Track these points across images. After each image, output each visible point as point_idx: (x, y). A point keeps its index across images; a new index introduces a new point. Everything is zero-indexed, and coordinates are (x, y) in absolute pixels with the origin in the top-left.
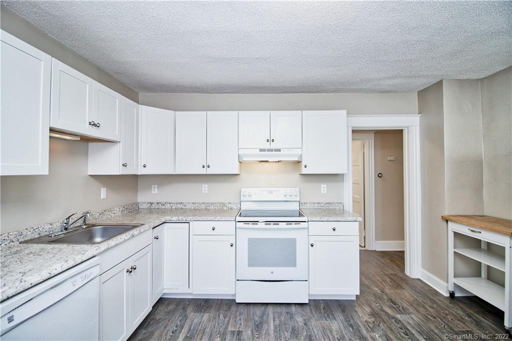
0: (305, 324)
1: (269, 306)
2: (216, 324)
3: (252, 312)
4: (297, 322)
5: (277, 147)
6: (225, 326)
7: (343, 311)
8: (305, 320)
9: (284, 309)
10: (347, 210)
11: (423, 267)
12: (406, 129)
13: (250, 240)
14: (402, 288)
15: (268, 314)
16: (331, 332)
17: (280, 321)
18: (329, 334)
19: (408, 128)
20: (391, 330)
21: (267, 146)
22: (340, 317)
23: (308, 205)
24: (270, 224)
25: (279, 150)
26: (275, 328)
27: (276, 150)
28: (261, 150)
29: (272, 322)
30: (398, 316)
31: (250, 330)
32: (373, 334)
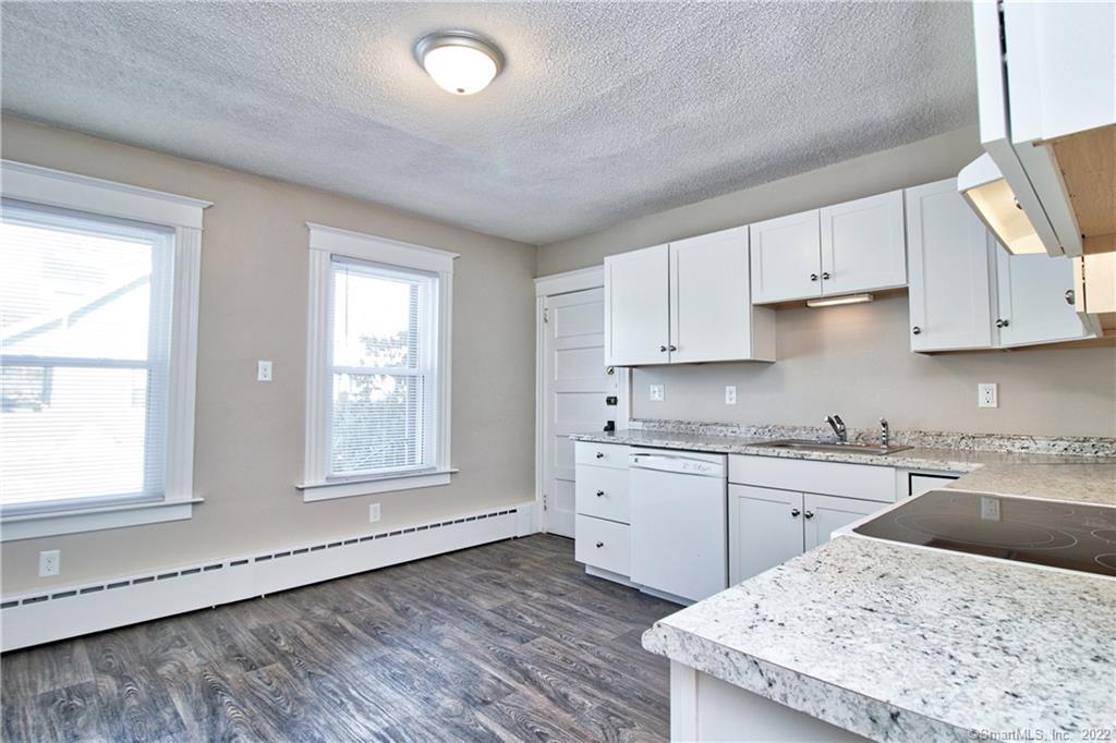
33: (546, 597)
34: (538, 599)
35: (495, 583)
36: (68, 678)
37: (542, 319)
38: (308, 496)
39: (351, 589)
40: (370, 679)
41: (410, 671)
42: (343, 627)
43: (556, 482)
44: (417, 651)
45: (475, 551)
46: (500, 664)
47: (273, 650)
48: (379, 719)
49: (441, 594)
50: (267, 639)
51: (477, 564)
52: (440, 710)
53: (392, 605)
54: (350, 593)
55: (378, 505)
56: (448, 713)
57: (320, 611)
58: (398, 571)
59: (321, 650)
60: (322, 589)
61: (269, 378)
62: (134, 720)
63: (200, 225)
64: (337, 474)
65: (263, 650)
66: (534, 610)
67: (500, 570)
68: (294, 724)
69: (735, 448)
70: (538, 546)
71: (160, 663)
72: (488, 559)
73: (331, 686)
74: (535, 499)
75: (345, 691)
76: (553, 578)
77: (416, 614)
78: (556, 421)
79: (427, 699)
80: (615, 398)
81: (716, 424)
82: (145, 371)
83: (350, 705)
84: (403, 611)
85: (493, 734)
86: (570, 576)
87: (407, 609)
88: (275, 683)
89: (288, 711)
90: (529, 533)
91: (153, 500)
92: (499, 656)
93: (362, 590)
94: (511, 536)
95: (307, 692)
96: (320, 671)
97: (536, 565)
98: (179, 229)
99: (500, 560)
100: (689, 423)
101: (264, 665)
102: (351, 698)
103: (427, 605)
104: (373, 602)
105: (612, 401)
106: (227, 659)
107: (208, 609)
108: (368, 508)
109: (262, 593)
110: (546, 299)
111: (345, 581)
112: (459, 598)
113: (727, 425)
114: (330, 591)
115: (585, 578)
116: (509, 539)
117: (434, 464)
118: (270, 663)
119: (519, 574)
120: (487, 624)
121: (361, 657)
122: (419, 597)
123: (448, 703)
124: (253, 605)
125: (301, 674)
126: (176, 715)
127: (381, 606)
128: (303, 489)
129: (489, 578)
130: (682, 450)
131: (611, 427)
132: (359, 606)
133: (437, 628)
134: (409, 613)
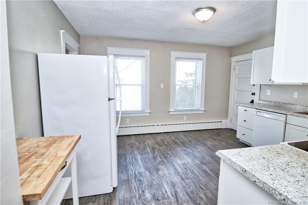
33: (226, 145)
34: (224, 145)
35: (213, 139)
36: (131, 142)
37: (233, 69)
38: (171, 113)
39: (179, 134)
40: (182, 153)
41: (190, 154)
42: (177, 142)
43: (234, 115)
44: (192, 150)
45: (210, 130)
46: (211, 157)
47: (164, 144)
48: (183, 161)
49: (199, 139)
50: (163, 141)
51: (209, 134)
52: (195, 163)
53: (188, 139)
54: (179, 135)
55: (186, 117)
56: (197, 164)
57: (173, 138)
58: (190, 132)
59: (173, 146)
60: (173, 133)
61: (163, 87)
62: (142, 151)
63: (149, 55)
64: (177, 109)
65: (162, 143)
66: (222, 147)
67: (215, 136)
68: (167, 158)
69: (290, 113)
70: (228, 132)
71: (145, 142)
72: (212, 133)
73: (174, 153)
74: (228, 119)
75: (177, 154)
76: (229, 141)
77: (193, 142)
78: (235, 98)
79: (193, 160)
80: (255, 93)
81: (289, 104)
82: (141, 86)
83: (177, 157)
84: (190, 141)
85: (206, 170)
86: (235, 141)
87: (191, 141)
88: (164, 150)
89: (166, 155)
90: (225, 128)
91: (143, 111)
92: (211, 155)
93: (182, 135)
94: (220, 128)
95: (170, 153)
96: (172, 150)
97: (225, 136)
98: (146, 57)
99: (216, 133)
100: (279, 103)
101: (162, 146)
102: (178, 156)
103: (196, 141)
104: (184, 138)
105: (254, 94)
106: (156, 143)
107: (153, 133)
108: (184, 117)
109: (162, 132)
110: (235, 63)
111: (178, 132)
112: (204, 141)
113: (293, 105)
114: (175, 134)
115: (239, 142)
116: (220, 129)
117: (200, 108)
118: (163, 146)
119: (220, 138)
120: (209, 148)
121: (180, 148)
122: (194, 139)
123: (197, 162)
124: (160, 134)
125: (169, 149)
126: (148, 151)
127: (185, 139)
128: (169, 112)
129: (212, 138)
130: (272, 112)
131: (252, 102)
132: (181, 138)
133: (197, 146)
134: (191, 142)
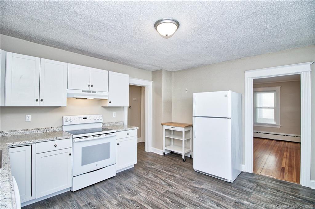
0: (121, 184)
1: (95, 185)
2: (70, 207)
3: (88, 192)
4: (117, 185)
5: (94, 90)
6: (76, 205)
7: (133, 173)
8: (119, 183)
9: (105, 183)
10: (125, 124)
11: (152, 146)
12: (147, 87)
13: (83, 149)
14: (147, 157)
15: (98, 188)
16: (134, 182)
17: (108, 189)
18: (134, 183)
19: (148, 86)
20: (154, 172)
21: (88, 89)
22: (133, 175)
23: (107, 124)
24: (96, 137)
25: (95, 92)
26: (108, 192)
27: (93, 92)
28: (83, 91)
29: (103, 191)
30: (153, 167)
31: (94, 199)
32: (149, 176)
